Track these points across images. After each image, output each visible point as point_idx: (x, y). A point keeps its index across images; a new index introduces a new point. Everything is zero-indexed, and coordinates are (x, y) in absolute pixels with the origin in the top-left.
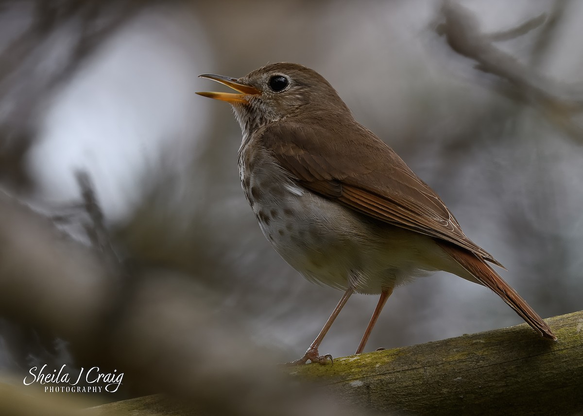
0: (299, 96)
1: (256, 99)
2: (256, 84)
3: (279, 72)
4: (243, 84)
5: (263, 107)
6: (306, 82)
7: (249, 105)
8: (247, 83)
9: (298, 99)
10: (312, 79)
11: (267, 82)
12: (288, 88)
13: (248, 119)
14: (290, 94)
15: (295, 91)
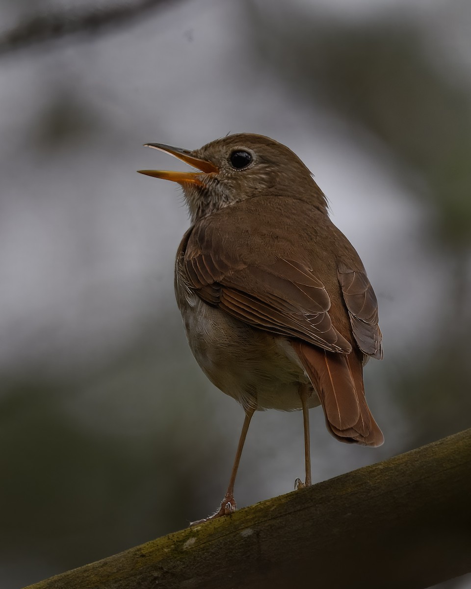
0: (263, 176)
1: (211, 178)
2: (213, 159)
3: (242, 145)
4: (197, 158)
5: (220, 188)
6: (274, 159)
7: (202, 187)
8: (202, 156)
9: (263, 179)
10: (282, 156)
11: (227, 156)
12: (252, 165)
13: (201, 203)
14: (253, 173)
15: (259, 170)
